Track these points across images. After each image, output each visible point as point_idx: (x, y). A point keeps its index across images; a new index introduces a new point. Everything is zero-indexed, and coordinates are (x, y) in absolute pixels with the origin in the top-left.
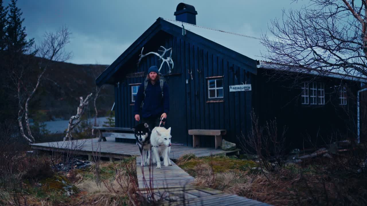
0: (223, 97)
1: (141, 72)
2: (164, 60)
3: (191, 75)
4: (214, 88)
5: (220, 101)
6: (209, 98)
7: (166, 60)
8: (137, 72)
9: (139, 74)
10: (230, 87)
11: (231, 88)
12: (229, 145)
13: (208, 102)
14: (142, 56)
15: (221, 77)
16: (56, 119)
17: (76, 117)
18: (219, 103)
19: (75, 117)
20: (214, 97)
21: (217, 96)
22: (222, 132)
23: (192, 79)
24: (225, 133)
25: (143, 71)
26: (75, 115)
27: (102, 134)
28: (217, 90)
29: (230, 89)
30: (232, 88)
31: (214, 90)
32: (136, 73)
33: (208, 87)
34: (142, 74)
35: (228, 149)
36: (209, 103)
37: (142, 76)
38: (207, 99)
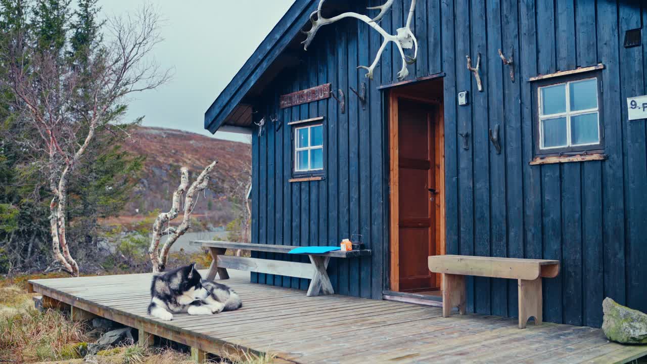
0: (598, 143)
1: (321, 86)
2: (387, 38)
3: (477, 76)
4: (563, 114)
5: (588, 158)
6: (541, 147)
7: (393, 38)
8: (309, 87)
9: (314, 92)
10: (629, 101)
11: (634, 105)
12: (637, 325)
13: (538, 161)
14: (321, 21)
15: (592, 68)
16: (214, 229)
17: (169, 216)
18: (581, 163)
19: (166, 215)
20: (560, 144)
21: (574, 141)
22: (543, 268)
23: (480, 88)
24: (556, 272)
25: (327, 83)
26: (167, 210)
27: (216, 259)
28: (573, 118)
29: (630, 110)
30: (639, 104)
31: (563, 119)
32: (306, 91)
33: (540, 113)
34: (321, 91)
35: (634, 338)
36: (541, 165)
37: (321, 97)
38: (535, 153)
